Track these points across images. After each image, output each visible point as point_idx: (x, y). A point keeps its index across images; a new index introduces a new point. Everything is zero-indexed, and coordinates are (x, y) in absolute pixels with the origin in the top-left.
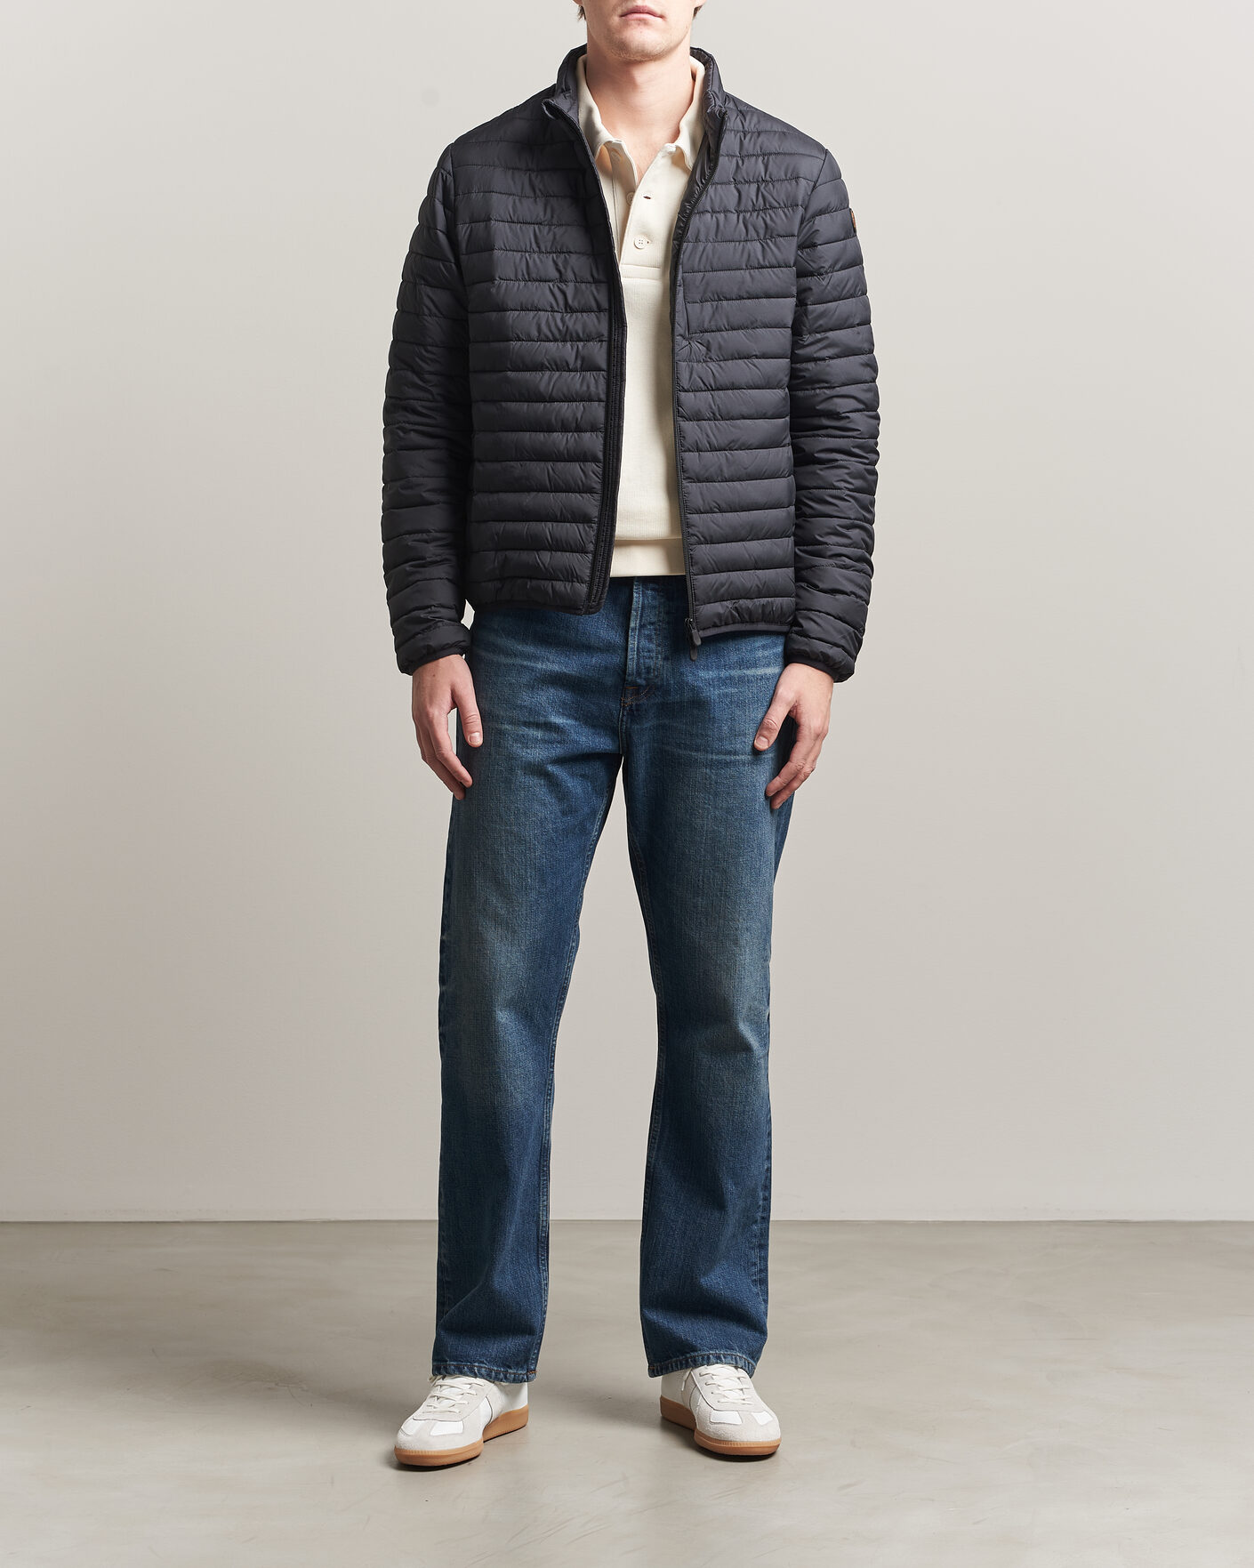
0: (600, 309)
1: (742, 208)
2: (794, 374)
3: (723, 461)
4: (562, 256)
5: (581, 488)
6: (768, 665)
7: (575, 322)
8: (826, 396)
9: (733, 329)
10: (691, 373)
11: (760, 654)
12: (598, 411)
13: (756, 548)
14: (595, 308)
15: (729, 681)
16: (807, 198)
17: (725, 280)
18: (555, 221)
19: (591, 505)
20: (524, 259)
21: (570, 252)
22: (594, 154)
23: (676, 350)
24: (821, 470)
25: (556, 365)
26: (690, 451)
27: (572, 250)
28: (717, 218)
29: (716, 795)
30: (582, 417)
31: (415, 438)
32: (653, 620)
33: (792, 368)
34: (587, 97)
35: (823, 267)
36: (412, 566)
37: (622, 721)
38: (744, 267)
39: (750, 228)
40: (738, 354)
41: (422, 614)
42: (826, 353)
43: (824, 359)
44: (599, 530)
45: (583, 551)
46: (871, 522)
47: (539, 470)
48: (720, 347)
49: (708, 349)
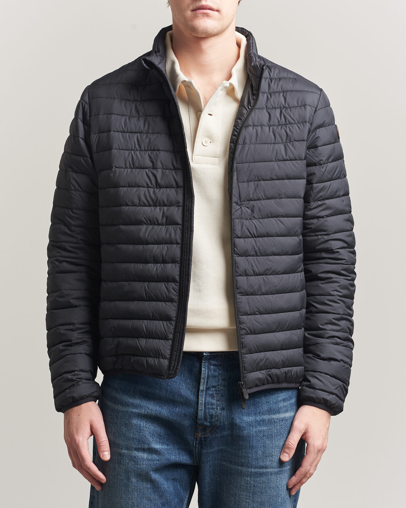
0: (178, 186)
1: (271, 123)
2: (305, 228)
3: (262, 282)
4: (155, 152)
5: (165, 298)
6: (287, 411)
7: (162, 194)
8: (324, 240)
9: (268, 199)
10: (242, 227)
11: (281, 404)
12: (176, 250)
13: (281, 336)
14: (175, 186)
15: (263, 422)
16: (311, 118)
17: (262, 168)
18: (150, 131)
19: (171, 309)
20: (131, 155)
21: (159, 150)
22: (175, 89)
23: (233, 212)
24: (322, 284)
25: (150, 221)
26: (242, 276)
27: (161, 149)
28: (256, 129)
29: (254, 494)
30: (166, 254)
31: (66, 266)
32: (215, 384)
33: (303, 223)
34: (172, 56)
35: (323, 160)
36: (63, 346)
37: (195, 447)
38: (274, 160)
39: (277, 136)
40: (271, 215)
41: (69, 376)
42: (324, 213)
43: (323, 217)
44: (176, 325)
45: (166, 338)
46: (351, 316)
47: (140, 287)
48: (260, 210)
49: (252, 211)
